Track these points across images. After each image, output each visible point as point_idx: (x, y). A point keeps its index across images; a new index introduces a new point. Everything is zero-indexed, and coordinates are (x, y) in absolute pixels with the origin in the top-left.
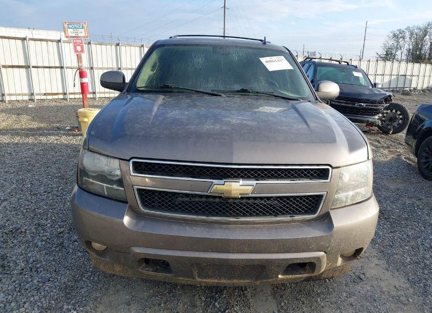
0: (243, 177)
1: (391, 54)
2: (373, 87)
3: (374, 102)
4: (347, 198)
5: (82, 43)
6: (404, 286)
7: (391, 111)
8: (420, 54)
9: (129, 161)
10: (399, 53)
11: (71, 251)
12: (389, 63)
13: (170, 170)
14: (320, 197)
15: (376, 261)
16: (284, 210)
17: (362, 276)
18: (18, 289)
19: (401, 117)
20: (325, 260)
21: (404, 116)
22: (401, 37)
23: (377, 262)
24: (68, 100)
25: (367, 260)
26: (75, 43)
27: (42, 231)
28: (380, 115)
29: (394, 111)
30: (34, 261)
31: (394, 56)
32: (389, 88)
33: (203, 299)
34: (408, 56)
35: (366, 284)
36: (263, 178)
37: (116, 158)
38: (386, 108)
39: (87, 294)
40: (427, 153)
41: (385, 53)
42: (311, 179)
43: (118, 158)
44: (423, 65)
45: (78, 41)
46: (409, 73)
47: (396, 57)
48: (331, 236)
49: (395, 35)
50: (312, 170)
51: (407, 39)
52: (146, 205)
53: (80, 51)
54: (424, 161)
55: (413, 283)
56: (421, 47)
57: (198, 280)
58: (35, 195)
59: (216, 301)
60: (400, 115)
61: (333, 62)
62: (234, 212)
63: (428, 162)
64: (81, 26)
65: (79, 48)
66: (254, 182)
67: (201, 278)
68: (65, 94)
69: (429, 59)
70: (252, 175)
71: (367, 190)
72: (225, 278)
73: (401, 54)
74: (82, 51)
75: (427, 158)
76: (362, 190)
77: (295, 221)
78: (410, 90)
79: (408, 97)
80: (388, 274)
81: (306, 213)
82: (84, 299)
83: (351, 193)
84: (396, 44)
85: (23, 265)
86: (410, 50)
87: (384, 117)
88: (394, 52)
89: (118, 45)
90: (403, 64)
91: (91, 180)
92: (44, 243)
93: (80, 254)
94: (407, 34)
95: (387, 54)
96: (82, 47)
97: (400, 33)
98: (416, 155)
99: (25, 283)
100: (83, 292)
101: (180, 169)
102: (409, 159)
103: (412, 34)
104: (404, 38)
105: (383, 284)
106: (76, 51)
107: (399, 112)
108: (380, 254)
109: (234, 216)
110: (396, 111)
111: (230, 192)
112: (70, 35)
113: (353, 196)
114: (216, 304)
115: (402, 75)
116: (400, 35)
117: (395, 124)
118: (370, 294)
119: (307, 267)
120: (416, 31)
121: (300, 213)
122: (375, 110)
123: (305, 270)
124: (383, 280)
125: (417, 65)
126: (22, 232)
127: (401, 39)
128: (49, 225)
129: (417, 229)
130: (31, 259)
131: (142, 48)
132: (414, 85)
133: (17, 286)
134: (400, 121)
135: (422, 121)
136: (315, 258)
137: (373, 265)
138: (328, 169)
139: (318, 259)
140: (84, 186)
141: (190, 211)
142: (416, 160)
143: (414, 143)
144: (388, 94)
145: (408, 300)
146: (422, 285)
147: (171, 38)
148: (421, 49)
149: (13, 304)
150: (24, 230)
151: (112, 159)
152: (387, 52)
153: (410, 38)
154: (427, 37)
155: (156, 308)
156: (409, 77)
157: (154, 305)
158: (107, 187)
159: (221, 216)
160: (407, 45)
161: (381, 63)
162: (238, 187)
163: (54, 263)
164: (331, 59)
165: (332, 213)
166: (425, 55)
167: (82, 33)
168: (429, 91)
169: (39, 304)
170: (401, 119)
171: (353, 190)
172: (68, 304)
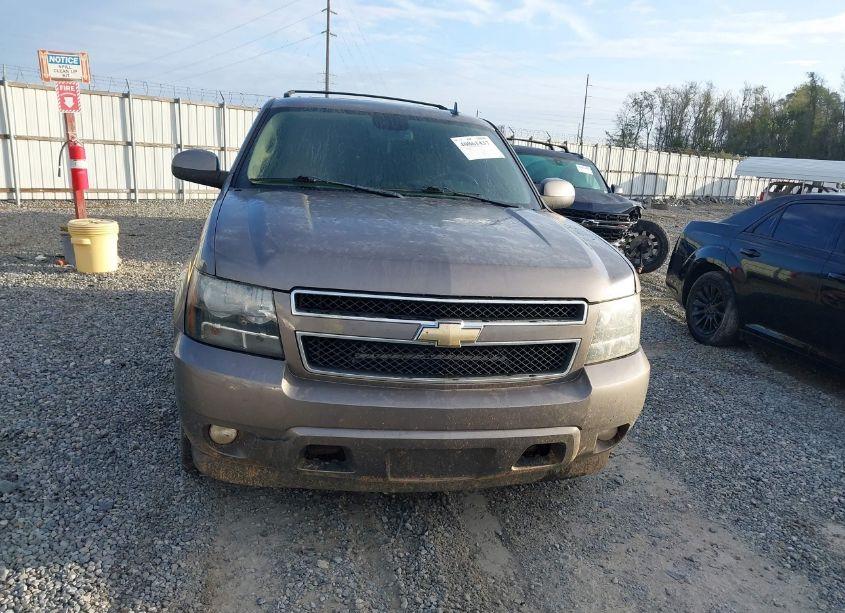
0: (464, 318)
1: (631, 134)
2: (609, 192)
3: (613, 218)
4: (606, 348)
5: (75, 93)
6: (680, 488)
7: (640, 234)
8: (679, 137)
9: (289, 292)
10: (643, 133)
11: (135, 463)
12: (629, 152)
13: (355, 307)
14: (572, 346)
15: (636, 459)
16: (521, 365)
17: (618, 478)
18: (62, 522)
19: (656, 244)
20: (578, 441)
21: (661, 244)
22: (647, 106)
23: (639, 460)
24: (19, 203)
25: (623, 459)
26: (61, 92)
27: (68, 435)
28: (623, 240)
29: (644, 233)
30: (72, 480)
31: (636, 139)
32: (641, 196)
33: (385, 519)
34: (658, 140)
35: (626, 490)
36: (492, 318)
37: (267, 288)
38: (633, 229)
39: (190, 523)
40: (701, 300)
41: (620, 133)
42: (559, 320)
43: (271, 289)
44: (685, 158)
45: (67, 88)
46: (662, 170)
47: (639, 141)
48: (589, 402)
49: (636, 102)
50: (560, 306)
51: (657, 110)
52: (314, 362)
53: (72, 109)
54: (698, 313)
55: (691, 484)
56: (681, 125)
57: (392, 480)
58: (27, 376)
59: (405, 522)
60: (654, 240)
61: (534, 145)
62: (450, 369)
63: (702, 315)
64: (75, 60)
65: (69, 102)
66: (481, 324)
67: (394, 477)
68: (12, 190)
69: (693, 148)
70: (478, 313)
71: (632, 339)
72: (432, 474)
73: (648, 136)
74: (76, 107)
75: (701, 308)
76: (626, 339)
77: (536, 383)
78: (665, 200)
79: (662, 213)
80: (655, 476)
81: (552, 370)
82: (187, 530)
83: (612, 342)
84: (638, 117)
85: (54, 487)
86: (661, 129)
87: (629, 244)
88: (635, 131)
89: (126, 96)
90: (653, 154)
91: (219, 326)
92: (79, 453)
93: (153, 467)
94: (658, 102)
95: (623, 135)
96: (76, 100)
97: (646, 98)
98: (684, 303)
99: (72, 514)
100: (182, 522)
101: (371, 305)
102: (671, 312)
103: (664, 101)
104: (651, 108)
105: (650, 489)
106: (63, 106)
107: (652, 237)
108: (641, 450)
109: (450, 376)
110: (648, 235)
111: (447, 338)
112: (53, 74)
113: (616, 346)
114: (408, 525)
115: (650, 174)
116: (646, 102)
117: (647, 256)
118: (632, 501)
119: (552, 454)
120: (672, 96)
121: (544, 371)
122: (614, 231)
123: (548, 459)
124: (650, 483)
125: (674, 157)
126: (27, 438)
127: (648, 109)
128: (76, 425)
129: (692, 413)
130: (66, 478)
131: (176, 105)
132: (670, 192)
133: (57, 518)
134: (655, 251)
135: (691, 249)
136: (565, 435)
137: (632, 464)
138: (583, 306)
139: (570, 437)
140: (202, 337)
141: (383, 370)
142: (683, 313)
143: (679, 285)
144: (635, 204)
145: (687, 506)
146: (704, 486)
147: (286, 95)
148: (680, 129)
149: (64, 543)
150: (31, 434)
151: (259, 290)
152: (623, 131)
153: (662, 108)
154: (690, 108)
155: (311, 536)
156: (663, 177)
157: (307, 533)
158: (247, 335)
159: (430, 376)
160: (657, 120)
161: (616, 151)
162: (459, 332)
163: (111, 482)
164: (530, 140)
165: (589, 371)
166: (687, 140)
167: (76, 73)
168: (695, 202)
169: (109, 541)
170: (655, 247)
171: (615, 337)
172: (163, 538)
